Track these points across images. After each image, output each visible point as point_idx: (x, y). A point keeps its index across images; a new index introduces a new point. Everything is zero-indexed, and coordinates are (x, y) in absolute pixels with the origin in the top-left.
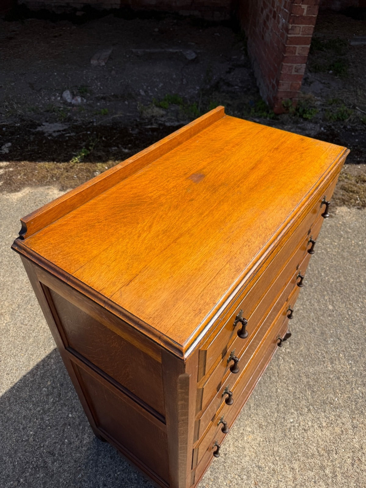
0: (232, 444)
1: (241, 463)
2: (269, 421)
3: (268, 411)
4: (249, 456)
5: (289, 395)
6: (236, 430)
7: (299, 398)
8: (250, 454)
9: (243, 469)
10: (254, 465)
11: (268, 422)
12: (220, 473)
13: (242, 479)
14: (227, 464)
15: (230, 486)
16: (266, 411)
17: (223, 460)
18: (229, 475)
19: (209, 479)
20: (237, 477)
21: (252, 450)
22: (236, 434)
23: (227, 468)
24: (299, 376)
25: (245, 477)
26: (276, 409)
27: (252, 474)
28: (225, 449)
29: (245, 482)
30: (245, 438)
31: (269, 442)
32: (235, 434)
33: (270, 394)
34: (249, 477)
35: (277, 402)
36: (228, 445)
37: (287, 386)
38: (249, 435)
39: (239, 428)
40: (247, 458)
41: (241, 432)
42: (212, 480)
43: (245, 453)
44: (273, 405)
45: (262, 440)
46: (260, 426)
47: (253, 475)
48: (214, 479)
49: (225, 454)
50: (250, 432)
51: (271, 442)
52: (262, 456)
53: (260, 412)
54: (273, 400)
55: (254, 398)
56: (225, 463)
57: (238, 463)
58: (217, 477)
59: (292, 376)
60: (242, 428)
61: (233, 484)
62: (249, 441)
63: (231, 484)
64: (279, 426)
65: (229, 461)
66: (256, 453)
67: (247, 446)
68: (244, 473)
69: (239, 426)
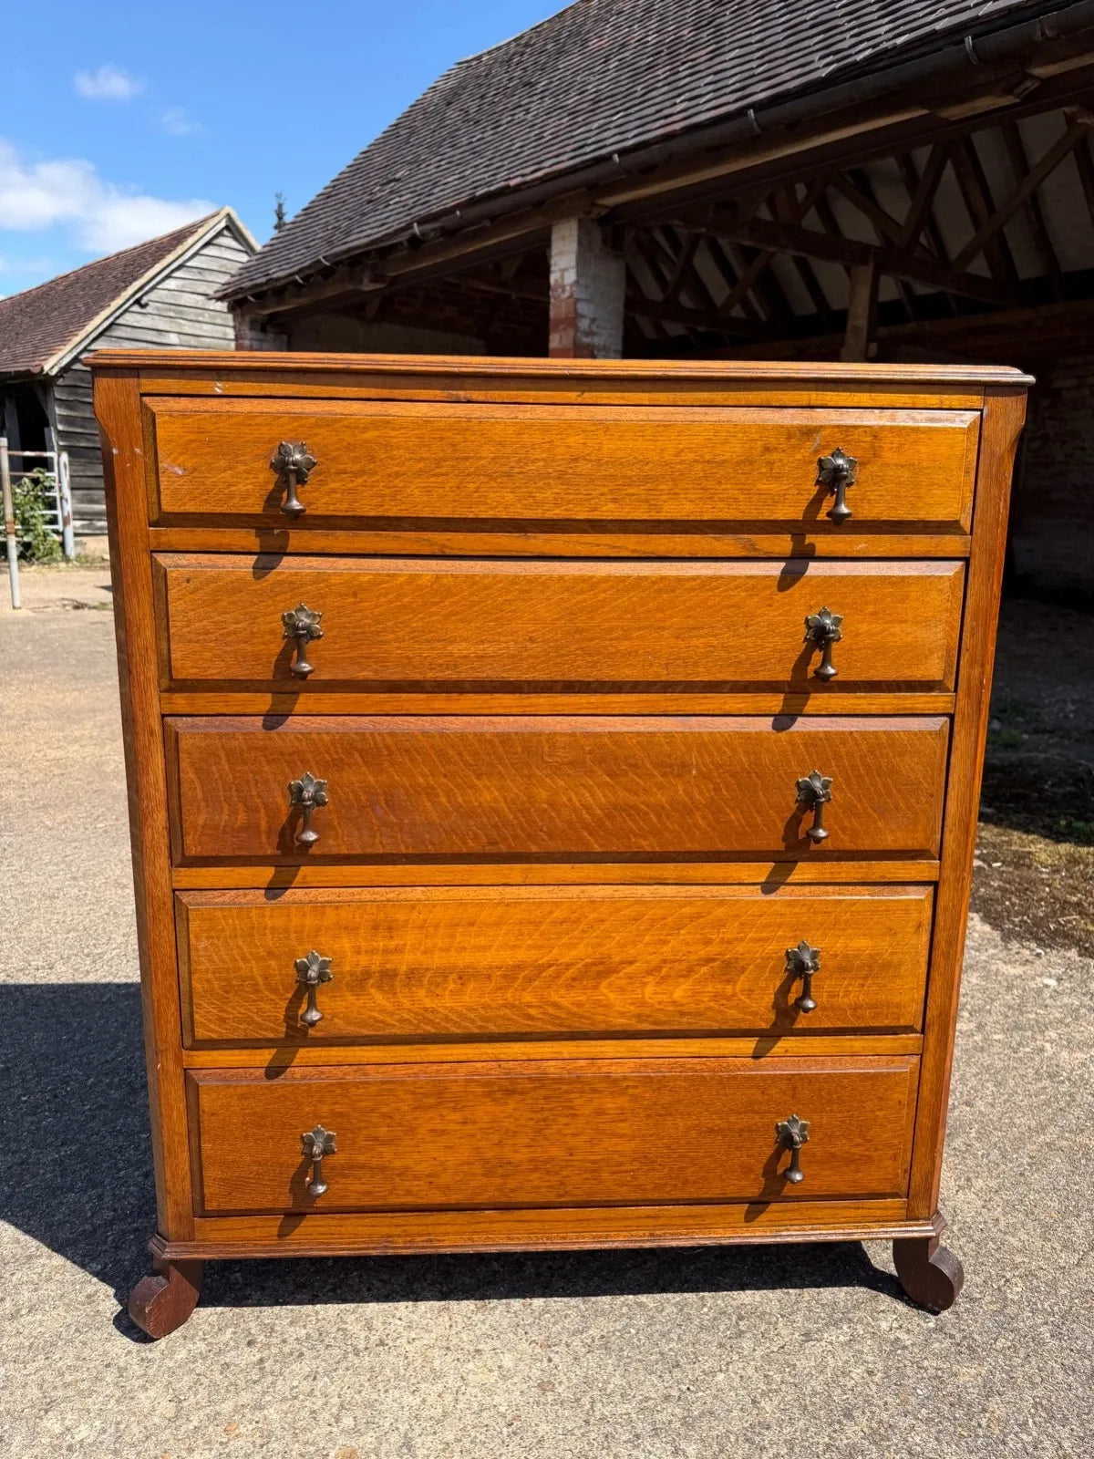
0: (425, 1342)
1: (386, 1391)
2: (586, 1401)
3: (617, 1380)
4: (424, 1401)
5: (735, 1413)
6: (478, 1333)
7: (763, 1449)
8: (430, 1400)
9: (370, 1405)
10: (403, 1428)
11: (578, 1400)
12: (318, 1357)
13: (338, 1420)
14: (356, 1361)
15: (296, 1398)
16: (611, 1375)
17: (361, 1346)
18: (326, 1379)
19: (284, 1341)
20: (335, 1400)
21: (449, 1398)
22: (465, 1339)
23: (345, 1364)
24: (848, 1414)
25: (348, 1422)
26: (647, 1399)
27: (371, 1433)
28: (395, 1335)
29: (335, 1430)
30: (471, 1366)
31: (515, 1433)
32: (464, 1336)
33: (682, 1361)
34: (356, 1431)
35: (675, 1393)
36: (414, 1336)
37: (763, 1394)
38: (491, 1371)
39: (489, 1336)
40: (409, 1400)
41: (481, 1347)
42: (286, 1349)
43: (423, 1386)
44: (652, 1387)
45: (502, 1409)
46: (544, 1387)
47: (369, 1439)
48: (291, 1354)
49: (382, 1343)
50: (500, 1367)
51: (517, 1439)
52: (450, 1437)
53: (591, 1361)
54: (667, 1377)
55: (624, 1328)
56: (357, 1355)
57: (380, 1386)
58: (301, 1355)
59: (818, 1389)
60: (497, 1343)
61: (307, 1403)
62: (470, 1377)
63: (301, 1397)
64: (593, 1435)
65: (366, 1360)
66: (445, 1415)
67: (452, 1381)
68: (359, 1413)
69: (494, 1334)
